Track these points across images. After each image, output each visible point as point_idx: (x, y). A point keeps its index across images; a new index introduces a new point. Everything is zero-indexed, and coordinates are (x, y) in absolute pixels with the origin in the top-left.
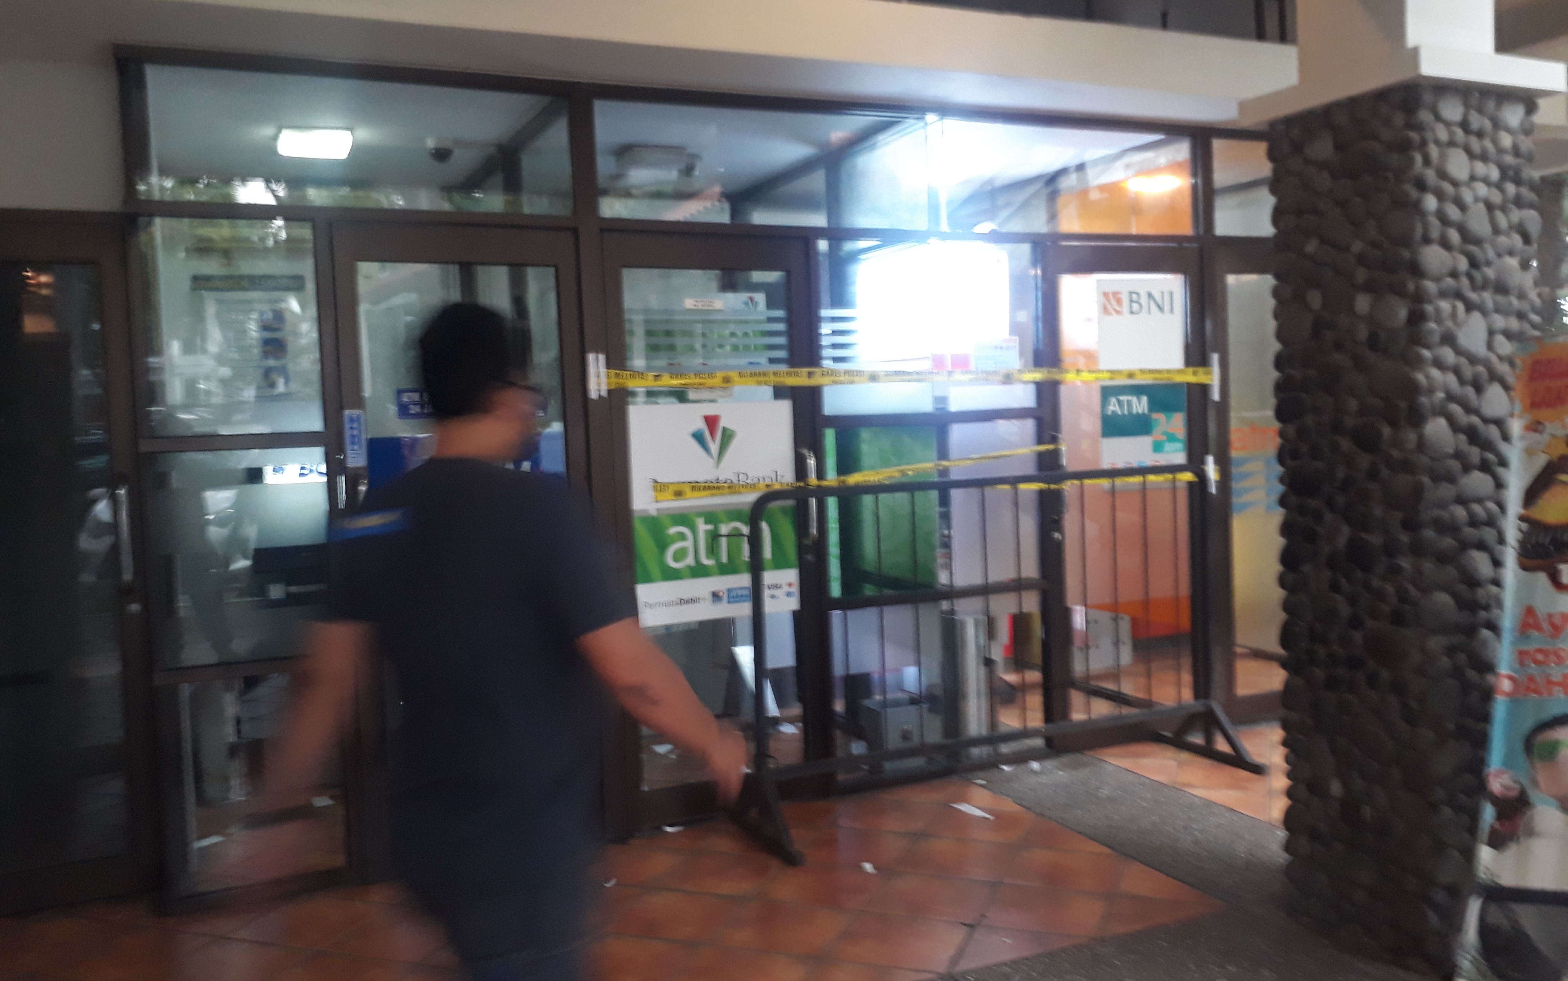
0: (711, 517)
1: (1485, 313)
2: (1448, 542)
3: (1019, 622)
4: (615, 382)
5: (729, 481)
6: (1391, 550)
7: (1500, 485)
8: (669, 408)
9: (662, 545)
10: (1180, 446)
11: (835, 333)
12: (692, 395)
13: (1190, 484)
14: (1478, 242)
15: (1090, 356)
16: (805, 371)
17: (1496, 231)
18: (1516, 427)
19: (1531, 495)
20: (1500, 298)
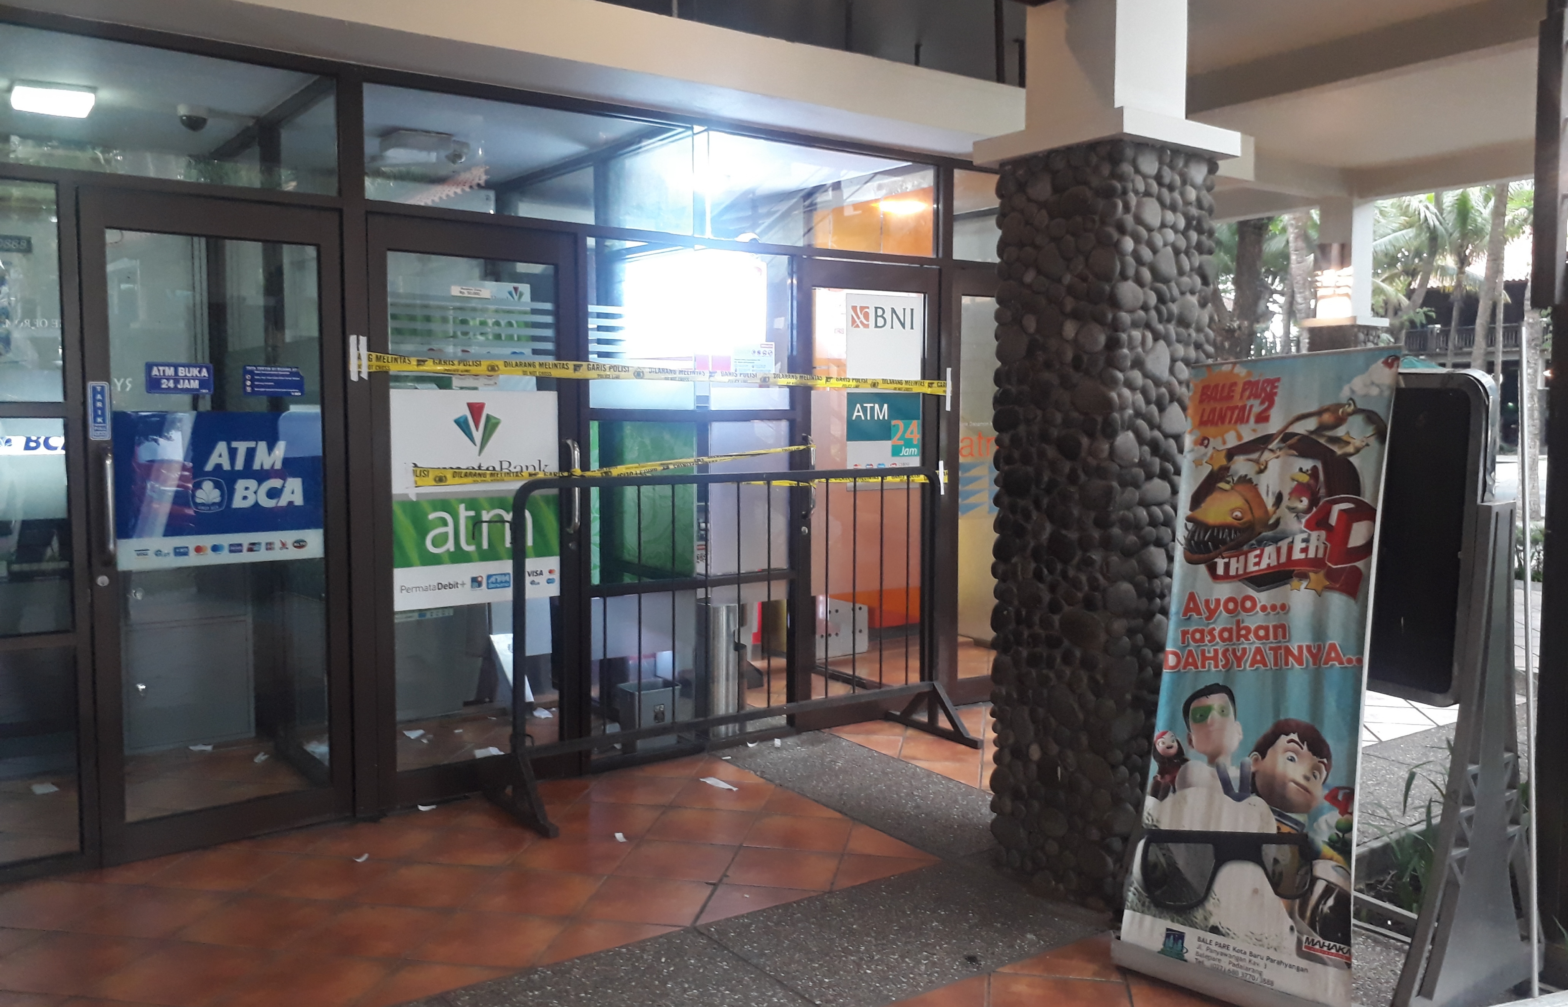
0: (472, 503)
1: (1169, 344)
2: (1132, 538)
3: (768, 610)
4: (376, 365)
5: (491, 468)
6: (1085, 544)
7: (1175, 491)
8: (430, 394)
9: (422, 530)
10: (915, 450)
11: (599, 328)
12: (456, 382)
13: (923, 484)
14: (1166, 281)
15: (840, 364)
16: (571, 364)
17: (1181, 272)
18: (1188, 441)
19: (1197, 500)
20: (1182, 330)
